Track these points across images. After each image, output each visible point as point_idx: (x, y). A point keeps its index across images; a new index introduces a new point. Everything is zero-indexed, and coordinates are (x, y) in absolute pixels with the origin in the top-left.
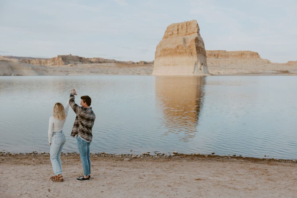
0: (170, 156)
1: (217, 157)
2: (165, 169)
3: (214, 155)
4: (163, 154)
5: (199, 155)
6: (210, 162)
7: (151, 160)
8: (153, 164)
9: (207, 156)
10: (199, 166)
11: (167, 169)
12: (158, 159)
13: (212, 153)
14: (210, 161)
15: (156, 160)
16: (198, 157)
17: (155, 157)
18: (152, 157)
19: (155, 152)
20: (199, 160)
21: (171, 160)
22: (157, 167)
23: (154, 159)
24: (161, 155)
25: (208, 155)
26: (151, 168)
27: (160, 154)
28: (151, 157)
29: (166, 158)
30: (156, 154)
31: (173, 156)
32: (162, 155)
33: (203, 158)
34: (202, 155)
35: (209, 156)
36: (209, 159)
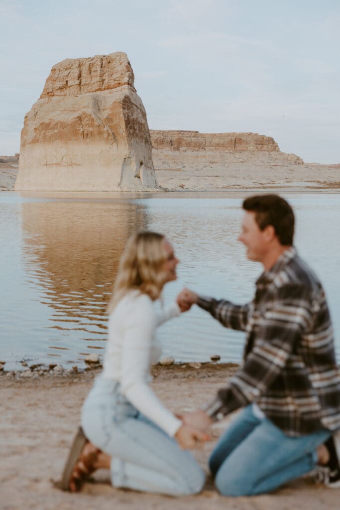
0: (76, 371)
1: (231, 369)
2: (63, 410)
3: (219, 362)
4: (52, 367)
5: (172, 364)
6: (216, 382)
7: (9, 383)
8: (16, 394)
9: (200, 365)
10: (186, 393)
11: (70, 407)
12: (35, 379)
13: (213, 356)
14: (213, 379)
15: (26, 384)
16: (171, 371)
17: (22, 375)
18: (14, 374)
19: (24, 363)
20: (175, 377)
21: (80, 380)
22: (30, 405)
23: (21, 382)
24: (43, 368)
25: (202, 364)
26: (8, 408)
27: (40, 365)
28: (8, 374)
29: (64, 378)
30: (26, 365)
31: (87, 370)
32: (48, 369)
33: (188, 373)
34: (181, 364)
35: (204, 365)
36: (210, 374)
